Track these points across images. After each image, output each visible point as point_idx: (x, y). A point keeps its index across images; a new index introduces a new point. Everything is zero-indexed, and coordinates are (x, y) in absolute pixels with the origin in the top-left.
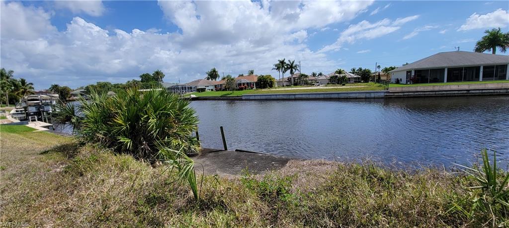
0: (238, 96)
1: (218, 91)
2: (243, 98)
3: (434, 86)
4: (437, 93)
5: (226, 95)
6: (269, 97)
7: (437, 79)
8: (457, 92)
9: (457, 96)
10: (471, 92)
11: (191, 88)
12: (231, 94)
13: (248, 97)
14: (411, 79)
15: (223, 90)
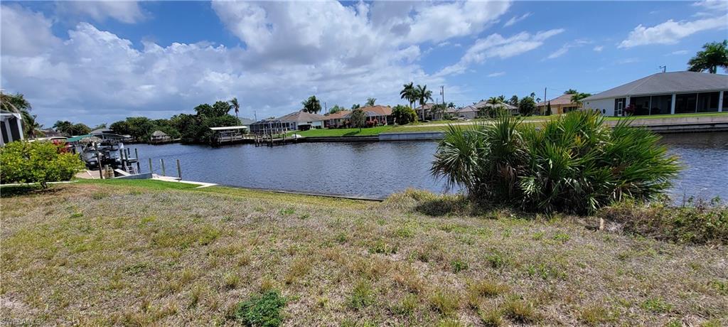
0: (371, 136)
1: (333, 128)
2: (381, 138)
3: (664, 119)
4: (670, 128)
5: (350, 134)
6: (422, 136)
7: (657, 109)
8: (697, 127)
9: (698, 132)
10: (716, 126)
11: (288, 125)
12: (358, 132)
13: (389, 137)
14: (624, 110)
15: (340, 127)
